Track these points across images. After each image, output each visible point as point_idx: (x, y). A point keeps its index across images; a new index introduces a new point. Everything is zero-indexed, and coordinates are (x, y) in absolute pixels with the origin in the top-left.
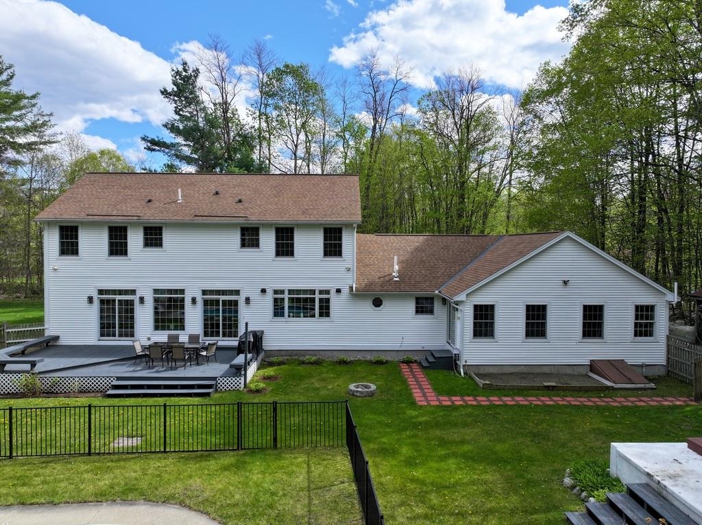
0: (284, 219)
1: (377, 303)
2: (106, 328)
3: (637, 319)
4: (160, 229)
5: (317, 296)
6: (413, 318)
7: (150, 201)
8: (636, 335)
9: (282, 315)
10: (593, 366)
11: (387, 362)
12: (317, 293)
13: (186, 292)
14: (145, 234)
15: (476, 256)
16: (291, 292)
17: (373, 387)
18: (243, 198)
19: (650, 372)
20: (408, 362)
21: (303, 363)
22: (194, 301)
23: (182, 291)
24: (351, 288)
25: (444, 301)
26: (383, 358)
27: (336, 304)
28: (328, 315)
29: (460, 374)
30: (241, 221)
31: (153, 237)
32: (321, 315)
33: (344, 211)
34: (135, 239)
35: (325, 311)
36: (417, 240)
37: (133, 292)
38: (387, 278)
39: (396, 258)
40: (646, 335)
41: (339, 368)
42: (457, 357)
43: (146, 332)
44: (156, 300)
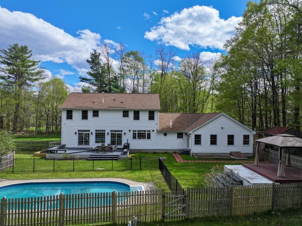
0: (136, 108)
1: (165, 135)
2: (80, 142)
3: (244, 139)
4: (98, 111)
5: (146, 132)
6: (177, 139)
7: (94, 102)
8: (244, 144)
9: (135, 138)
10: (231, 154)
11: (168, 153)
12: (146, 131)
13: (106, 131)
14: (93, 113)
15: (196, 120)
16: (138, 131)
17: (165, 158)
18: (123, 101)
19: (248, 156)
20: (175, 153)
21: (142, 153)
22: (108, 133)
23: (104, 131)
24: (157, 130)
25: (186, 134)
26: (167, 151)
27: (153, 135)
28: (150, 138)
29: (191, 155)
30: (123, 109)
31: (96, 113)
32: (148, 138)
33: (155, 106)
34: (90, 114)
35: (149, 137)
36: (177, 115)
37: (89, 131)
38: (168, 127)
39: (171, 120)
40: (247, 144)
41: (154, 154)
42: (190, 150)
43: (93, 144)
44: (96, 133)
